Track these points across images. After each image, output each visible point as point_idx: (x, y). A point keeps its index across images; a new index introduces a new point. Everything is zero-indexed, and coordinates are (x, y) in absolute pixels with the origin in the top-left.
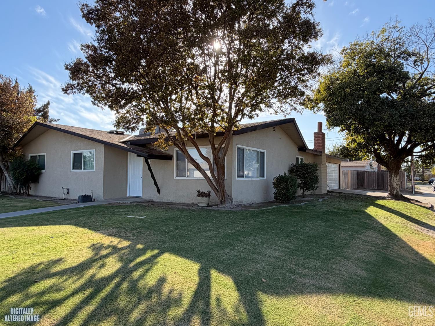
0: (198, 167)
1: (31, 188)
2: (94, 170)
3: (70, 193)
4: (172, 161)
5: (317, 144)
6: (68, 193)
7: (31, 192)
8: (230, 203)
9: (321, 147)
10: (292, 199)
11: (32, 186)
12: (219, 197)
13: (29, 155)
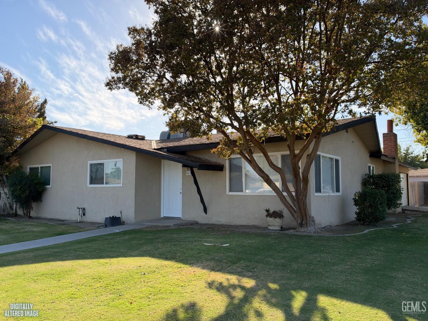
0: (268, 180)
1: (32, 208)
2: (121, 185)
3: (86, 214)
4: (224, 172)
5: (388, 148)
6: (84, 215)
7: (33, 214)
8: (312, 226)
9: (393, 152)
10: (381, 219)
11: (34, 205)
12: (297, 217)
13: (28, 167)
